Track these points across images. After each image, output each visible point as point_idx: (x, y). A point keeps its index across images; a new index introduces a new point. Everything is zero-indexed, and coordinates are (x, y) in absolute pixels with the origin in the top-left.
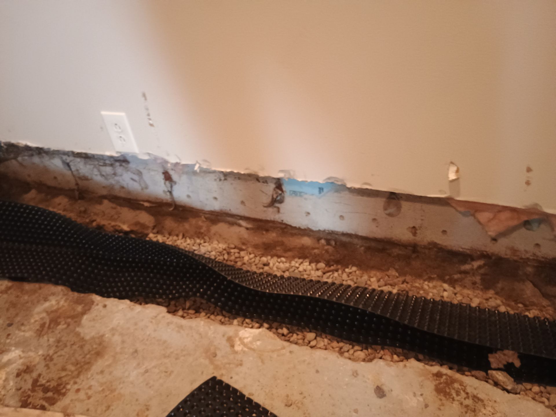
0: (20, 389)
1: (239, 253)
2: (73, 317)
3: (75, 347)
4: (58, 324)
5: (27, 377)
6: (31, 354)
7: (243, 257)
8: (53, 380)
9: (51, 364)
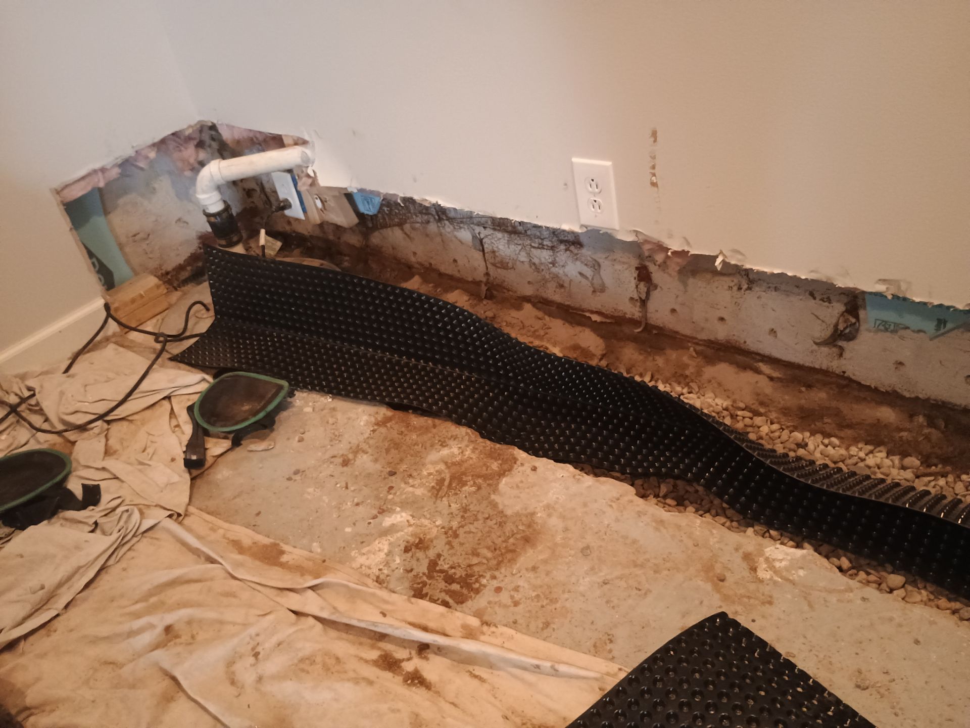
0: (412, 570)
1: (751, 418)
2: (485, 477)
3: (490, 523)
4: (465, 484)
5: (420, 554)
6: (426, 522)
7: (759, 427)
8: (459, 566)
9: (455, 543)
